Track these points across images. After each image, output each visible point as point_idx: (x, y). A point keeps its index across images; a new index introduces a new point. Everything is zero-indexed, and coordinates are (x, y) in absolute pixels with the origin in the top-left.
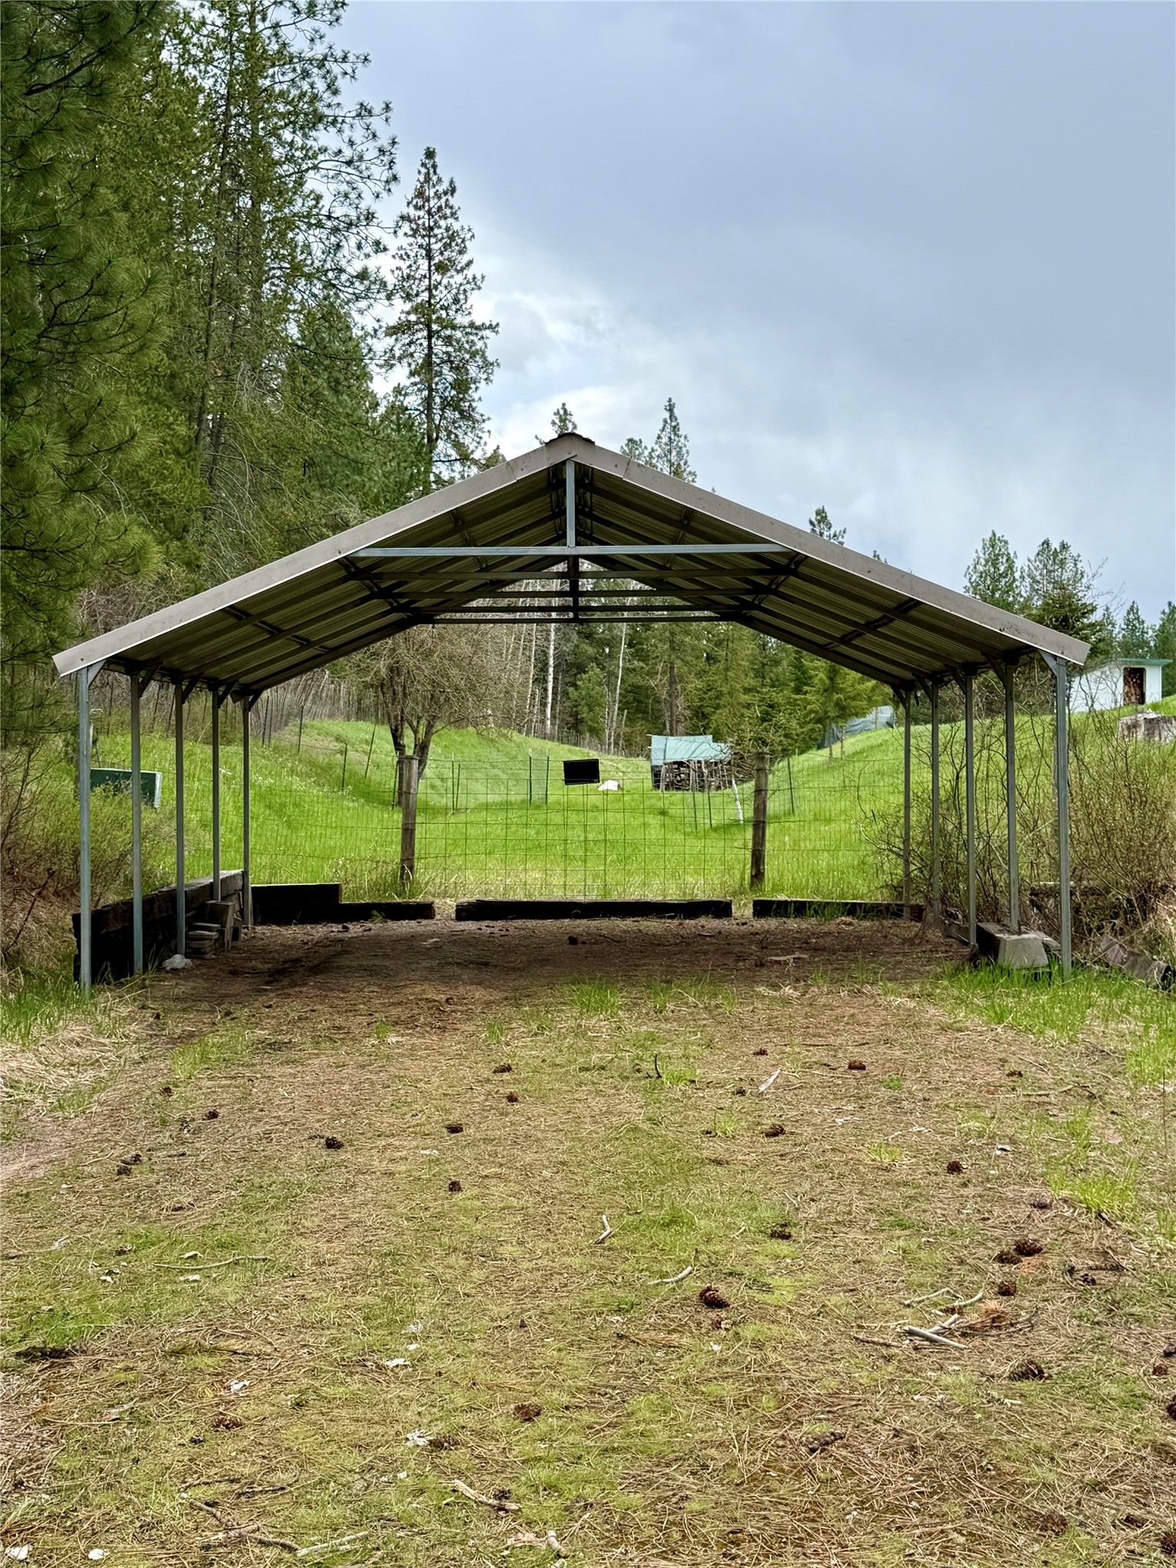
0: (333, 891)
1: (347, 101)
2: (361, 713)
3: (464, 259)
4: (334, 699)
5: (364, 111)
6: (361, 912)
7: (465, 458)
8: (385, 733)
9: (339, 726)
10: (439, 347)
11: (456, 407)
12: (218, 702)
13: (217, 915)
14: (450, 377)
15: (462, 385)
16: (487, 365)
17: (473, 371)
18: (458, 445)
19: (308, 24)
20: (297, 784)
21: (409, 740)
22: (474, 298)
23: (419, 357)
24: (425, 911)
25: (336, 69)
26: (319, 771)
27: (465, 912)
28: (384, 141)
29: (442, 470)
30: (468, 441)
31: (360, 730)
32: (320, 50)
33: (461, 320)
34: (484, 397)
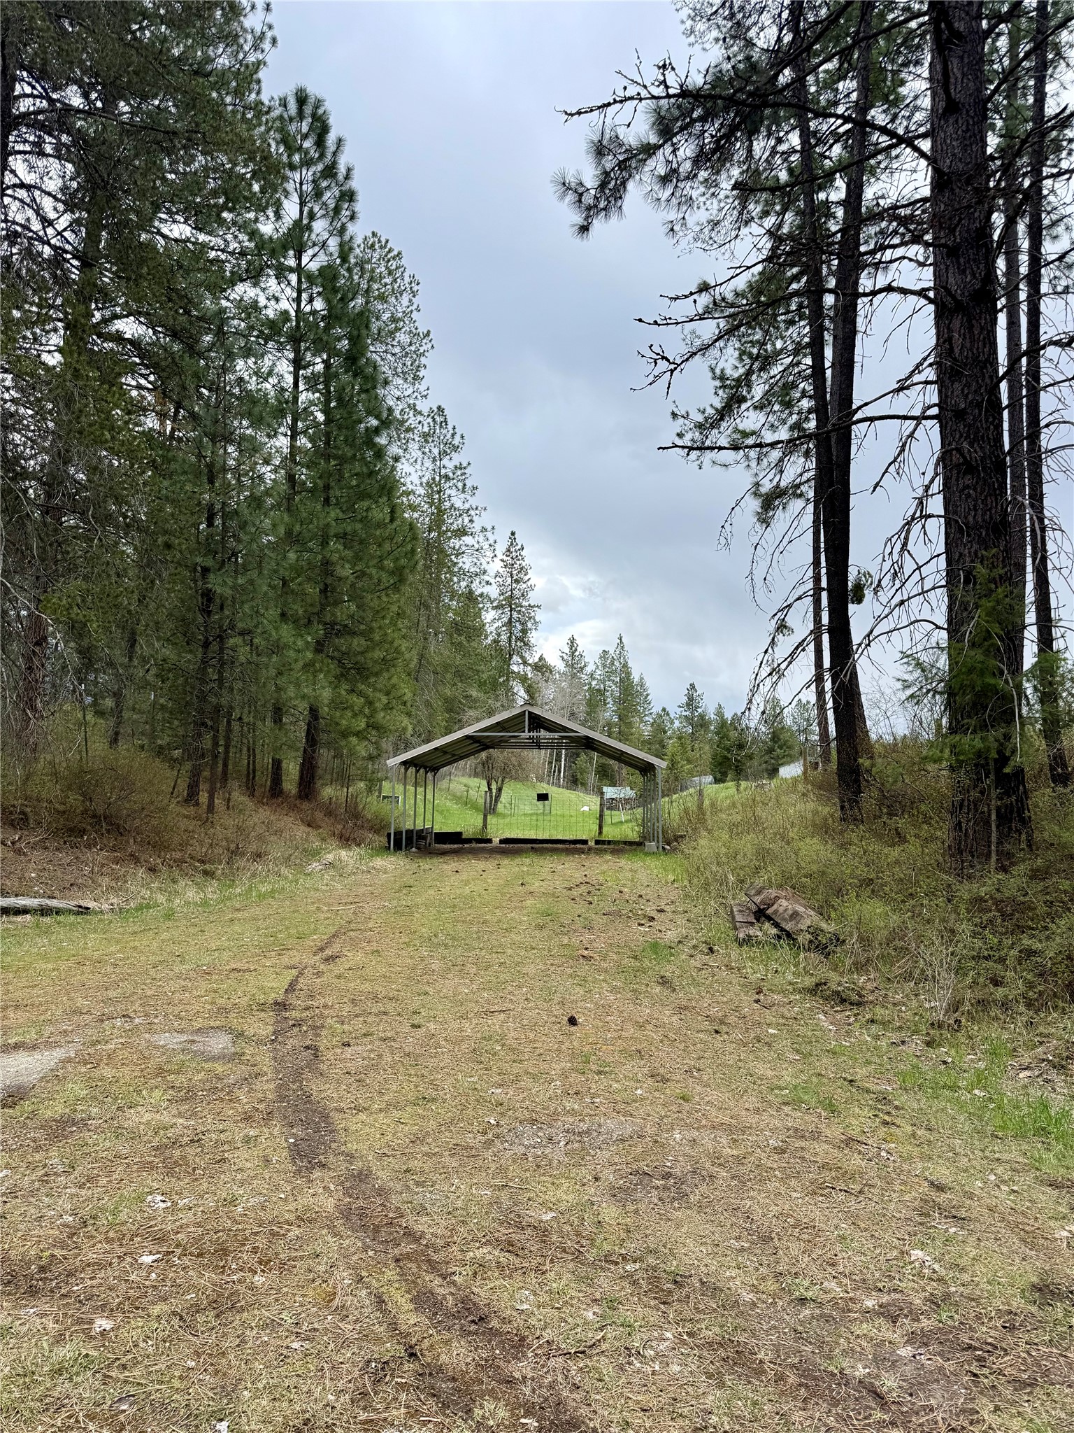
0: (460, 834)
1: (477, 526)
2: (476, 775)
3: (526, 578)
4: (464, 769)
5: (484, 529)
6: (469, 841)
7: (525, 663)
8: (484, 783)
9: (465, 780)
10: (515, 615)
11: (522, 641)
12: (417, 771)
13: (424, 838)
14: (519, 627)
15: (525, 631)
16: (536, 623)
17: (529, 625)
18: (522, 657)
19: (462, 496)
20: (449, 804)
21: (494, 787)
22: (531, 594)
23: (506, 619)
24: (490, 841)
25: (472, 513)
26: (457, 799)
27: (502, 841)
28: (491, 542)
29: (515, 668)
30: (527, 655)
31: (474, 782)
32: (467, 506)
33: (525, 603)
34: (533, 637)
